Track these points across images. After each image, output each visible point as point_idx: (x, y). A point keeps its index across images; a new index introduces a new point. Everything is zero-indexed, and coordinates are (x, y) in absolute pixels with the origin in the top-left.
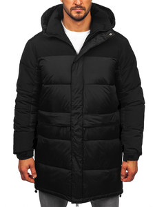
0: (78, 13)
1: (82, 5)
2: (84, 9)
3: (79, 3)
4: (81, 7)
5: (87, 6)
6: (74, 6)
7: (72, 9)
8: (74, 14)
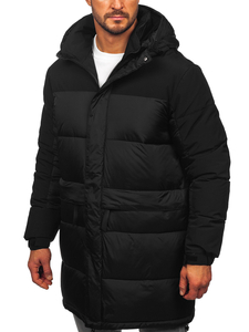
0: (117, 22)
1: (124, 10)
2: (126, 16)
3: (118, 6)
4: (122, 13)
5: (131, 12)
6: (111, 11)
7: (107, 16)
8: (111, 24)
